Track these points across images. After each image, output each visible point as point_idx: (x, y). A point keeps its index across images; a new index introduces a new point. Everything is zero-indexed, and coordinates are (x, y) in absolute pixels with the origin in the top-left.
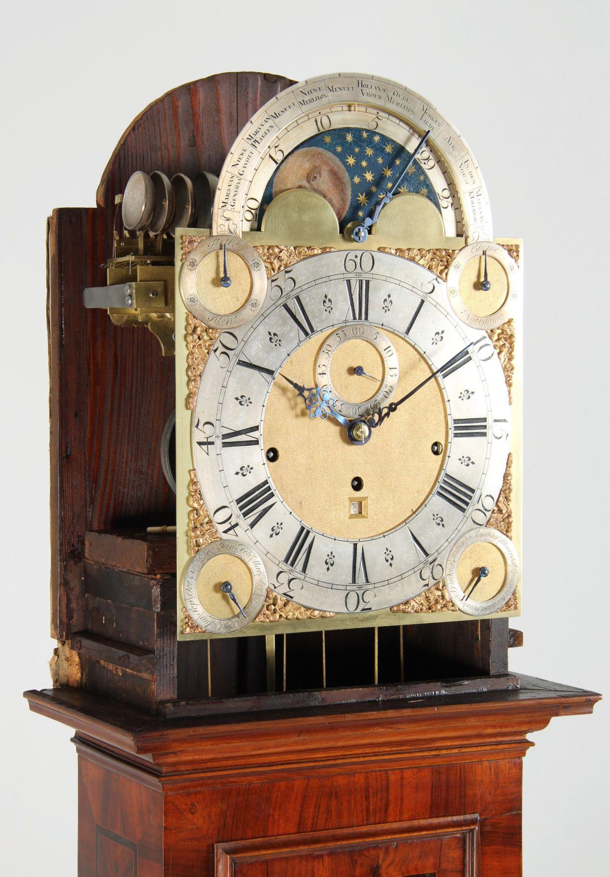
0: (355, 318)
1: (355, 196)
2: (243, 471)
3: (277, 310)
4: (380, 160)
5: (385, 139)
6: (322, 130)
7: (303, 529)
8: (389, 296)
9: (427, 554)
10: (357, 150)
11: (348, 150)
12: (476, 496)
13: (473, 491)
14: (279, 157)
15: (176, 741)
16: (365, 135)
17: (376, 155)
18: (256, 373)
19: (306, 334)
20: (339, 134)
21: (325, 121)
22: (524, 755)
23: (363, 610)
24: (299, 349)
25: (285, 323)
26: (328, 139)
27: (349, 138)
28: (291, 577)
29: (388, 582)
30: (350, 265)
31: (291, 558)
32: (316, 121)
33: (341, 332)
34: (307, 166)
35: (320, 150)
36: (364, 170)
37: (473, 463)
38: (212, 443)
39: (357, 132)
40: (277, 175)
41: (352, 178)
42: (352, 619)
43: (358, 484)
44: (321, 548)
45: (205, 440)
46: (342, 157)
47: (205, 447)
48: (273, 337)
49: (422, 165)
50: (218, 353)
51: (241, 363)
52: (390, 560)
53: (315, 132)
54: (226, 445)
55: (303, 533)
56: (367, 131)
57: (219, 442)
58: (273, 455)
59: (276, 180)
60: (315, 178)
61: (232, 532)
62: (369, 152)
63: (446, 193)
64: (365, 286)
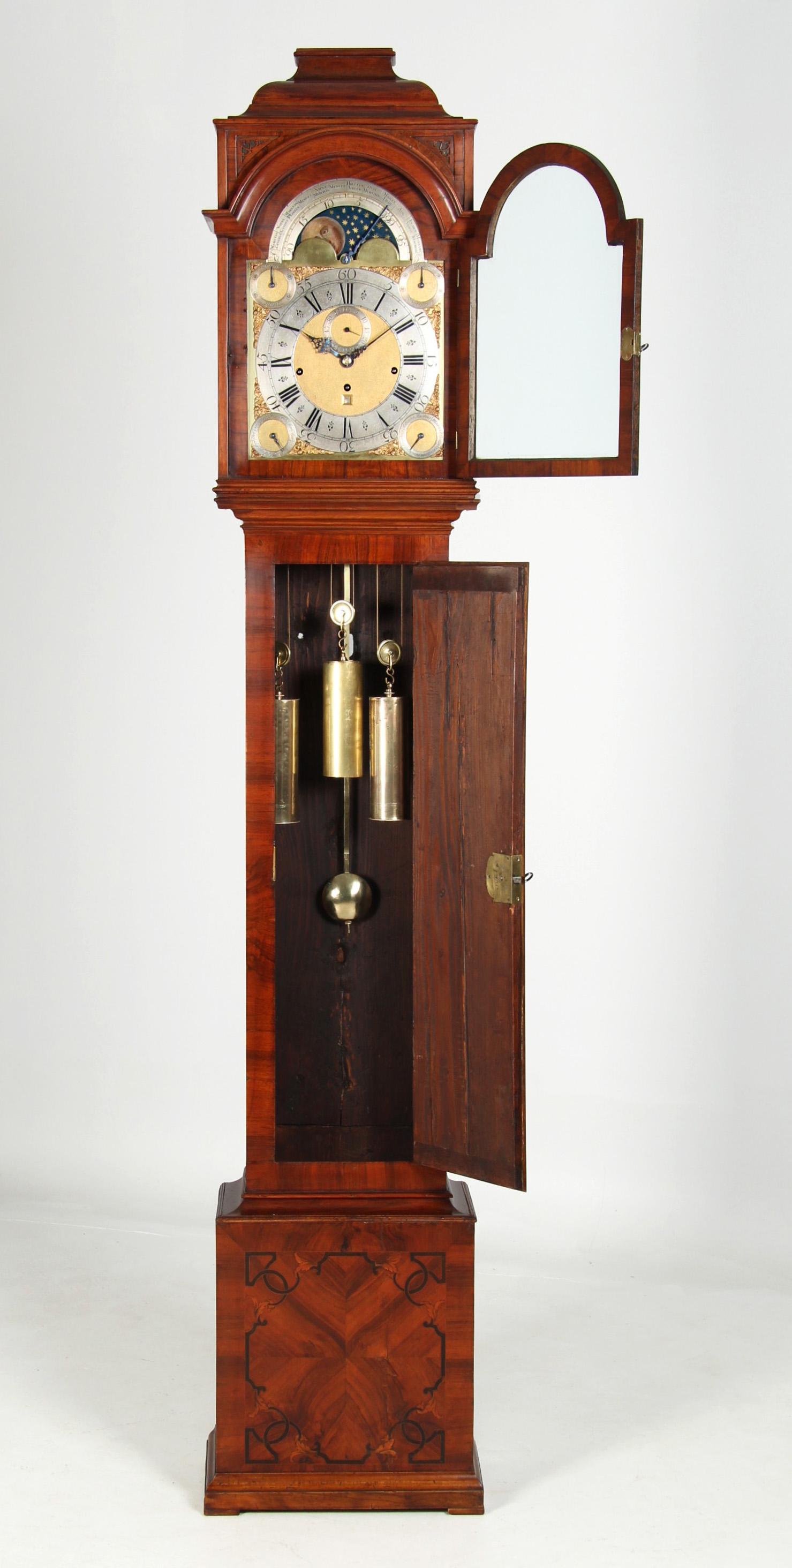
0: (345, 302)
1: (347, 240)
2: (282, 379)
3: (301, 299)
4: (362, 222)
5: (364, 211)
6: (328, 207)
7: (315, 409)
8: (365, 291)
9: (387, 425)
10: (348, 217)
11: (343, 217)
12: (417, 396)
13: (415, 393)
14: (305, 222)
15: (237, 504)
16: (353, 209)
17: (359, 220)
18: (290, 330)
19: (317, 311)
20: (338, 210)
21: (330, 203)
22: (450, 534)
23: (350, 451)
24: (314, 319)
25: (305, 306)
26: (332, 212)
27: (344, 211)
28: (309, 433)
29: (364, 438)
30: (342, 275)
31: (309, 423)
32: (325, 203)
33: (339, 311)
34: (320, 226)
35: (327, 218)
36: (353, 227)
37: (415, 379)
38: (266, 365)
39: (348, 208)
40: (304, 231)
41: (346, 231)
42: (344, 456)
43: (347, 387)
44: (325, 420)
45: (262, 363)
46: (340, 221)
47: (262, 367)
48: (299, 313)
49: (387, 223)
50: (269, 320)
51: (281, 325)
52: (366, 427)
53: (324, 209)
54: (273, 366)
55: (316, 412)
56: (354, 207)
57: (269, 365)
58: (300, 372)
59: (303, 234)
60: (325, 232)
61: (276, 409)
62: (356, 218)
63: (401, 238)
64: (351, 287)
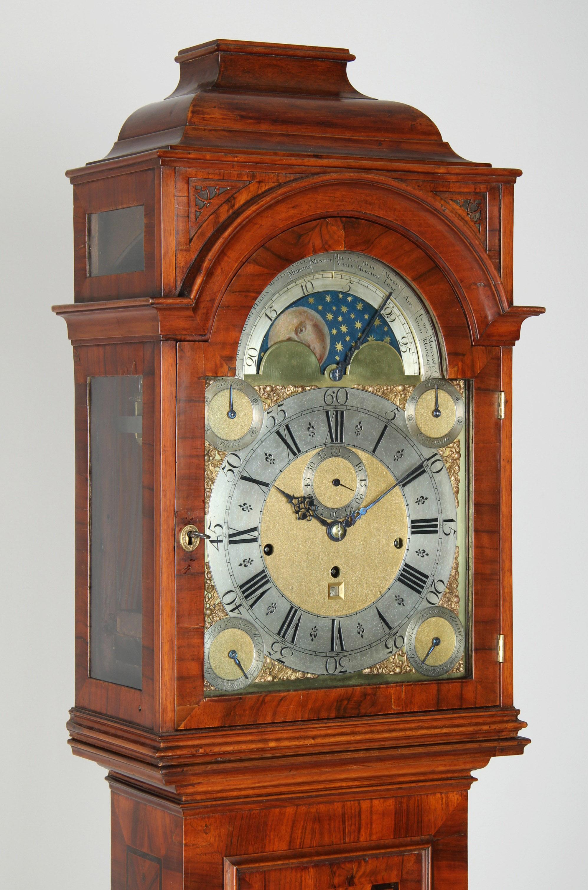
0: (332, 441)
1: (333, 344)
2: (245, 563)
3: (272, 436)
4: (353, 316)
5: (357, 299)
6: (306, 293)
7: (292, 608)
8: (360, 423)
9: (390, 628)
10: (334, 308)
11: (327, 308)
12: (429, 581)
13: (427, 577)
14: (273, 316)
15: (193, 775)
16: (341, 296)
17: (349, 312)
18: (255, 485)
19: (295, 454)
20: (319, 296)
21: (309, 286)
22: (469, 788)
23: (341, 672)
24: (289, 467)
25: (278, 446)
26: (311, 300)
27: (328, 299)
28: (283, 646)
29: (360, 650)
30: (329, 399)
31: (283, 631)
32: (302, 286)
33: (324, 454)
34: (295, 321)
35: (305, 309)
36: (340, 324)
37: (427, 555)
38: (221, 541)
39: (334, 294)
40: (272, 329)
41: (330, 330)
42: (331, 680)
43: (336, 572)
44: (306, 623)
45: (216, 539)
46: (323, 314)
47: (215, 544)
48: (268, 457)
49: (386, 318)
50: (226, 470)
51: (244, 478)
52: (361, 632)
53: (301, 295)
54: (231, 542)
55: (292, 612)
56: (342, 293)
57: (226, 540)
58: (269, 550)
59: (271, 333)
60: (302, 331)
61: (236, 611)
62: (344, 309)
63: (405, 341)
64: (340, 415)
